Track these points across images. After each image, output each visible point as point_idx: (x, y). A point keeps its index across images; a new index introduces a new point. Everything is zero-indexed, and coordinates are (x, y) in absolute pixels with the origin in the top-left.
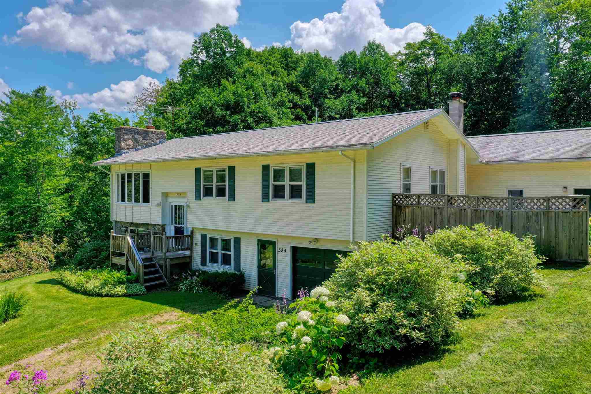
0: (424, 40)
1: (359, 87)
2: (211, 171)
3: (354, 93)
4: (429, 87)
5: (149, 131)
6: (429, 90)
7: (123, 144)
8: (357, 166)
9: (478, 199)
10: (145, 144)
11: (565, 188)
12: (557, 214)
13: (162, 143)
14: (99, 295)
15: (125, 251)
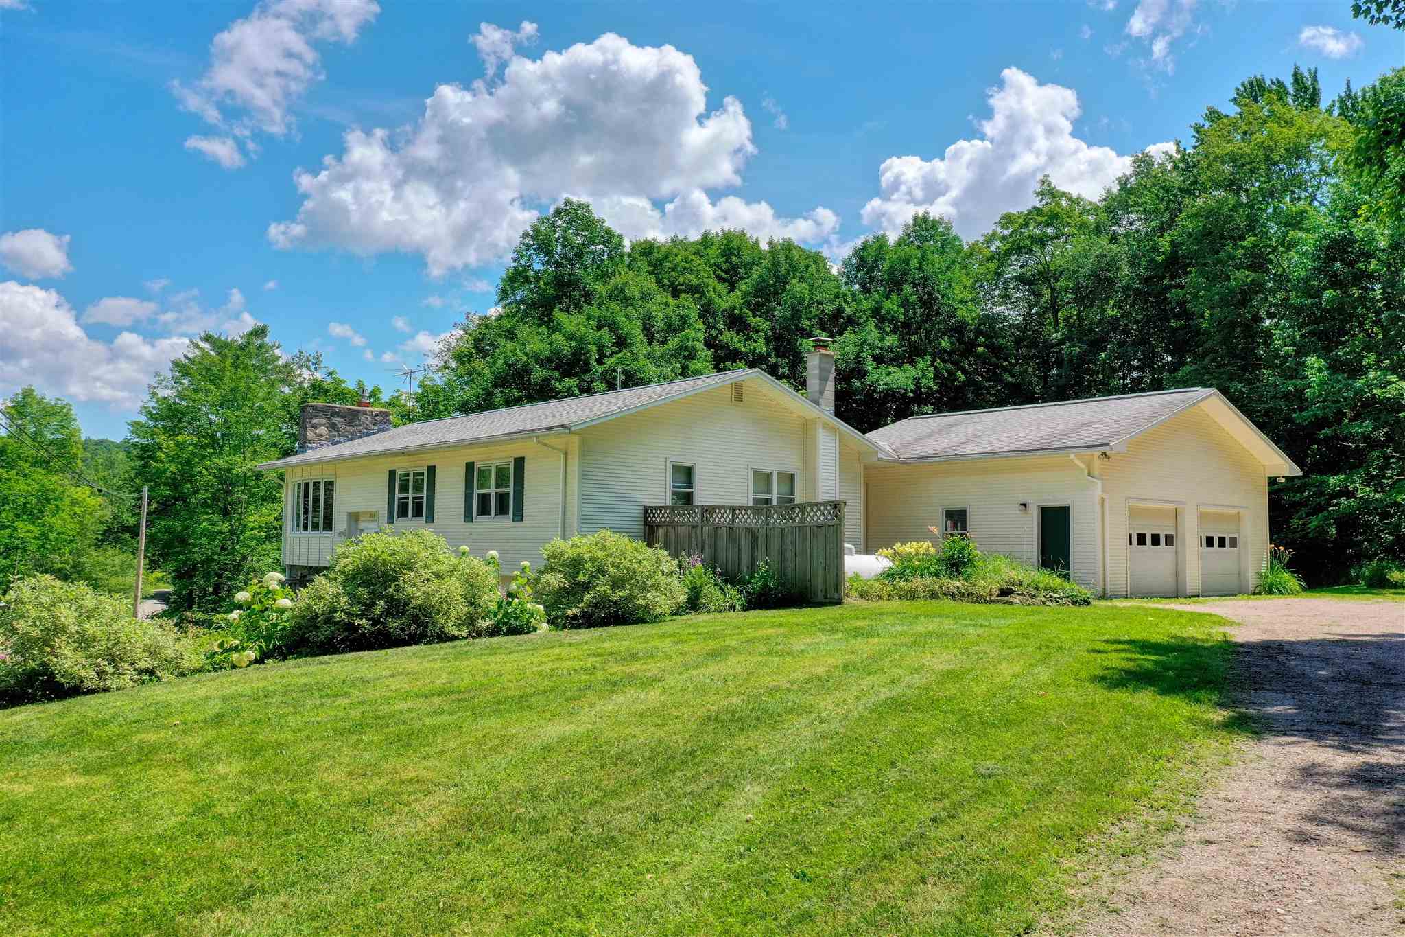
0: (1036, 208)
1: (883, 312)
2: (408, 475)
5: (358, 411)
7: (310, 434)
8: (569, 464)
10: (352, 433)
11: (1025, 505)
12: (811, 528)
13: (383, 430)
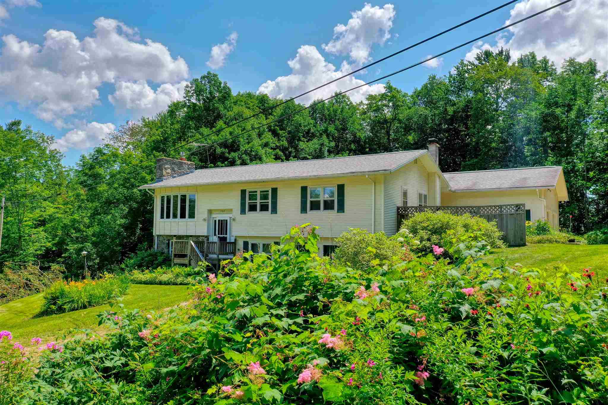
0: (385, 93)
1: (329, 132)
2: (256, 192)
3: (324, 137)
4: (388, 133)
5: (182, 162)
6: (389, 137)
7: (164, 173)
8: (377, 187)
9: (457, 208)
10: (180, 173)
12: (507, 215)
13: (192, 172)
14: (175, 284)
15: (188, 252)
